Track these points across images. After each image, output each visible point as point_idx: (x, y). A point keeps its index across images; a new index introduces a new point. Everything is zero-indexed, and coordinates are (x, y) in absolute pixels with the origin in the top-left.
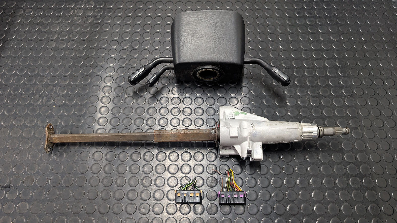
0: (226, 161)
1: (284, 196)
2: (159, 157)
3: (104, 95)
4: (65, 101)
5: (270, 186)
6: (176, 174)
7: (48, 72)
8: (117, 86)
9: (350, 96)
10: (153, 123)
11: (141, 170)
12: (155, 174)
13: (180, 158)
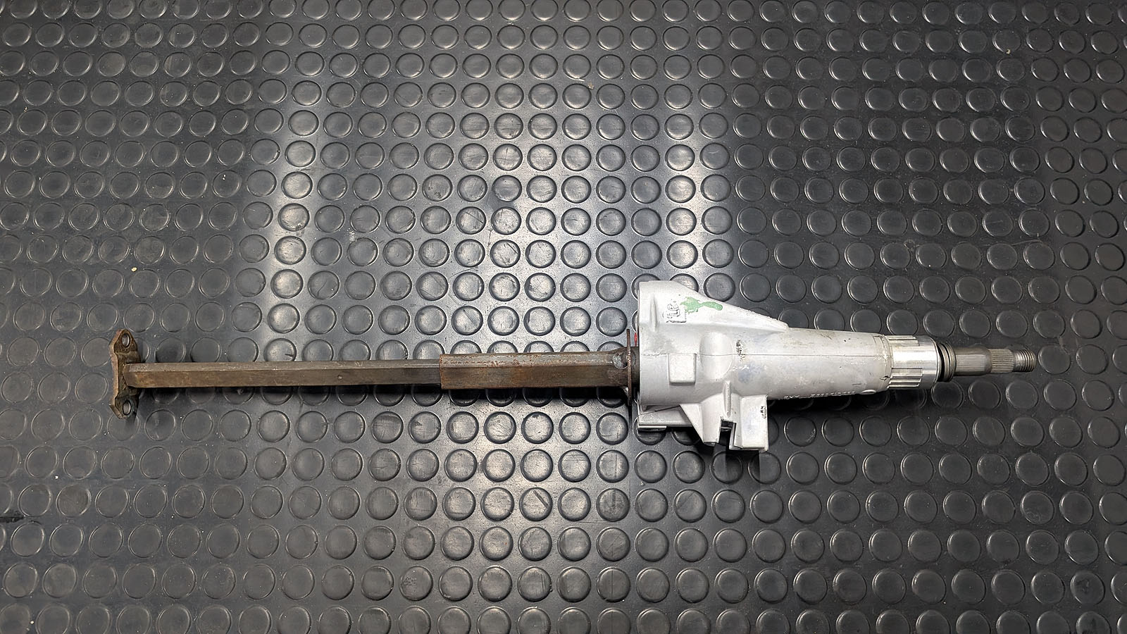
0: (656, 443)
1: (825, 546)
2: (456, 431)
3: (284, 235)
4: (167, 252)
5: (785, 518)
6: (507, 482)
7: (108, 156)
8: (323, 203)
9: (1043, 238)
10: (438, 325)
11: (403, 469)
12: (445, 480)
13: (519, 431)
